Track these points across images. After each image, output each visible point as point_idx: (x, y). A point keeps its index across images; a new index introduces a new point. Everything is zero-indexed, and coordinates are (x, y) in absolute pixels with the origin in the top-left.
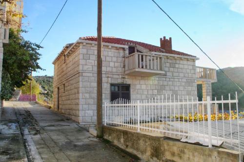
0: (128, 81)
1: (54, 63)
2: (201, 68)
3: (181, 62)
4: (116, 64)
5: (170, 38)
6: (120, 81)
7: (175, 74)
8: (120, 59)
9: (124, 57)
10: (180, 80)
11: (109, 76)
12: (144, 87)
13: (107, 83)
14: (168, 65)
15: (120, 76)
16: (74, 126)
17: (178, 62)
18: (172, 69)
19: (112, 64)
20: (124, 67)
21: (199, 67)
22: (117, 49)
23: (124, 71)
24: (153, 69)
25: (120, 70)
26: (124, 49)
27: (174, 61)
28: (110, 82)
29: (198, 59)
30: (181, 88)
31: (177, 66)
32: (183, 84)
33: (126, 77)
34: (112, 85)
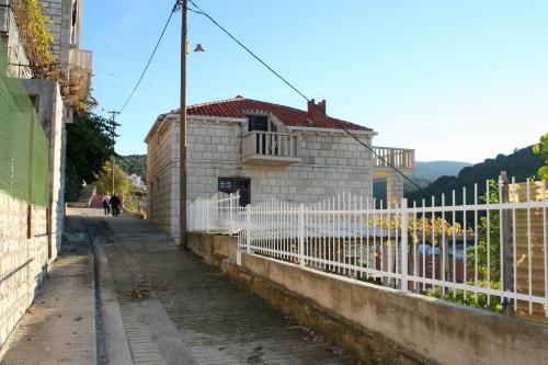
0: (246, 173)
1: (147, 141)
2: (384, 148)
3: (343, 140)
4: (228, 148)
5: (324, 101)
6: (233, 173)
7: (330, 161)
8: (234, 140)
9: (241, 137)
10: (340, 170)
11: (217, 165)
12: (273, 182)
13: (214, 176)
14: (317, 146)
15: (235, 166)
16: (164, 237)
17: (336, 140)
18: (324, 153)
19: (221, 148)
20: (241, 151)
21: (380, 148)
22: (229, 124)
23: (241, 158)
24: (283, 155)
25: (234, 156)
26: (240, 124)
27: (329, 140)
28: (218, 175)
29: (376, 134)
30: (342, 184)
31: (334, 147)
32: (345, 177)
33: (245, 167)
34: (220, 179)
